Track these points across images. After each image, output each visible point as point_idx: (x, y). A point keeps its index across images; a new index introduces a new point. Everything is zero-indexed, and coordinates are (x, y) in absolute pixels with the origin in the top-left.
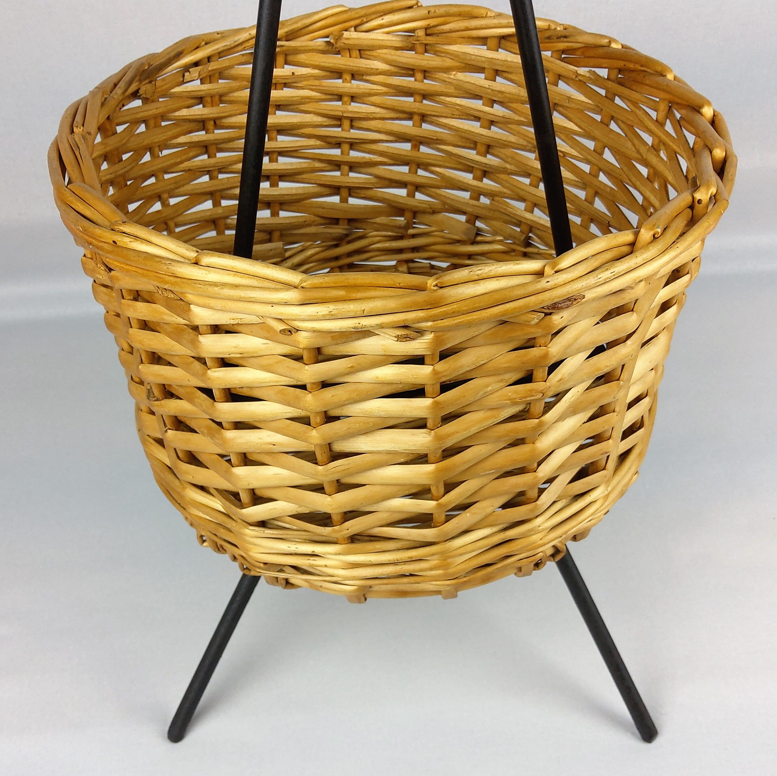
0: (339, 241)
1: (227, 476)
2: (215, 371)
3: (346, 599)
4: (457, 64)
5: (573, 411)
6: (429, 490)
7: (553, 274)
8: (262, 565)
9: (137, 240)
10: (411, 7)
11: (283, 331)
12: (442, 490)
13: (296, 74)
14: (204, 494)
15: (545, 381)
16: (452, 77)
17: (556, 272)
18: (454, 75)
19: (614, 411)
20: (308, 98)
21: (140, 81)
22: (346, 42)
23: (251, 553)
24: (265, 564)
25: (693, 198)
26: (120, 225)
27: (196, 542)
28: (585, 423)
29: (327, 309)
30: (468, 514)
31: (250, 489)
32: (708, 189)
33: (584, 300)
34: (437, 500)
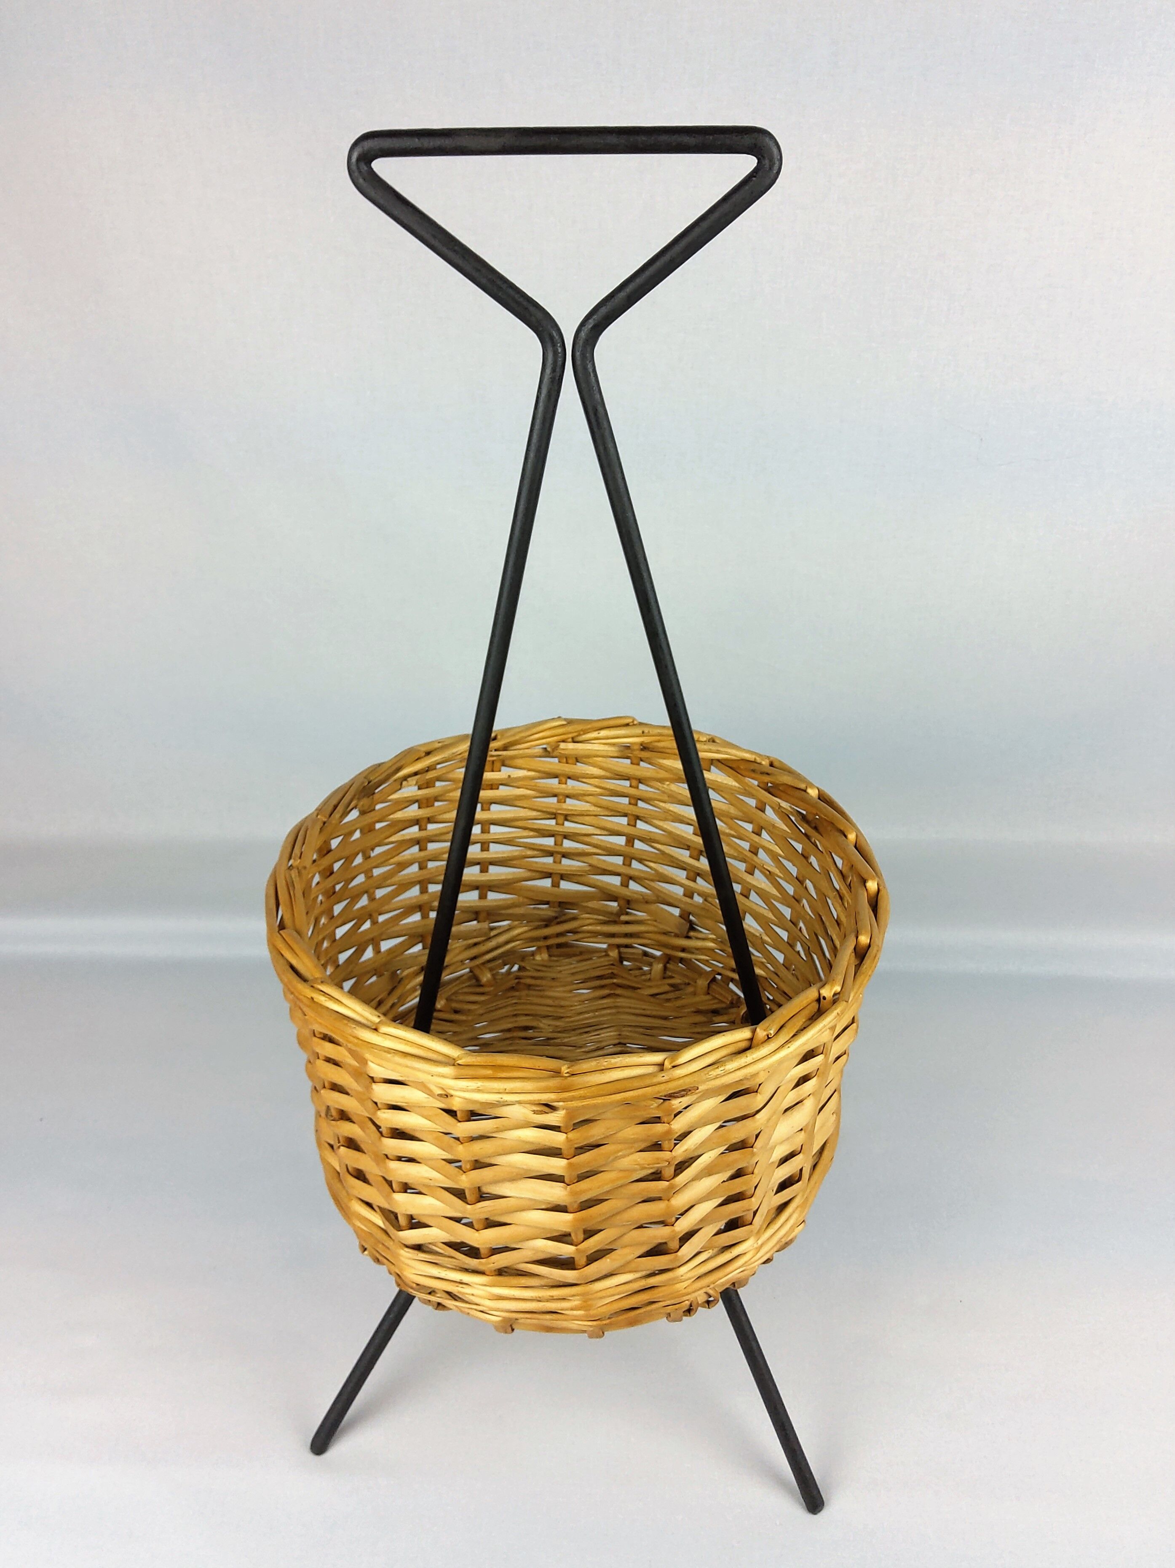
0: (548, 922)
1: (388, 1198)
2: (384, 1113)
3: (493, 1328)
4: (672, 776)
5: (709, 1171)
6: (570, 1235)
7: (671, 1069)
8: (415, 1285)
9: (331, 1000)
10: (627, 725)
11: (440, 1095)
12: (581, 1236)
13: (512, 776)
14: (368, 1209)
15: (671, 1151)
16: (665, 786)
17: (674, 1067)
18: (668, 785)
19: (753, 1173)
20: (523, 796)
21: (359, 799)
22: (563, 752)
23: (405, 1273)
24: (418, 1285)
25: (820, 994)
26: (319, 984)
27: (358, 1250)
28: (724, 1181)
29: (476, 1085)
30: (608, 1260)
31: (408, 1215)
32: (832, 986)
33: (698, 1091)
34: (576, 1246)
